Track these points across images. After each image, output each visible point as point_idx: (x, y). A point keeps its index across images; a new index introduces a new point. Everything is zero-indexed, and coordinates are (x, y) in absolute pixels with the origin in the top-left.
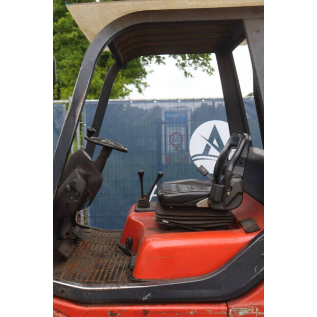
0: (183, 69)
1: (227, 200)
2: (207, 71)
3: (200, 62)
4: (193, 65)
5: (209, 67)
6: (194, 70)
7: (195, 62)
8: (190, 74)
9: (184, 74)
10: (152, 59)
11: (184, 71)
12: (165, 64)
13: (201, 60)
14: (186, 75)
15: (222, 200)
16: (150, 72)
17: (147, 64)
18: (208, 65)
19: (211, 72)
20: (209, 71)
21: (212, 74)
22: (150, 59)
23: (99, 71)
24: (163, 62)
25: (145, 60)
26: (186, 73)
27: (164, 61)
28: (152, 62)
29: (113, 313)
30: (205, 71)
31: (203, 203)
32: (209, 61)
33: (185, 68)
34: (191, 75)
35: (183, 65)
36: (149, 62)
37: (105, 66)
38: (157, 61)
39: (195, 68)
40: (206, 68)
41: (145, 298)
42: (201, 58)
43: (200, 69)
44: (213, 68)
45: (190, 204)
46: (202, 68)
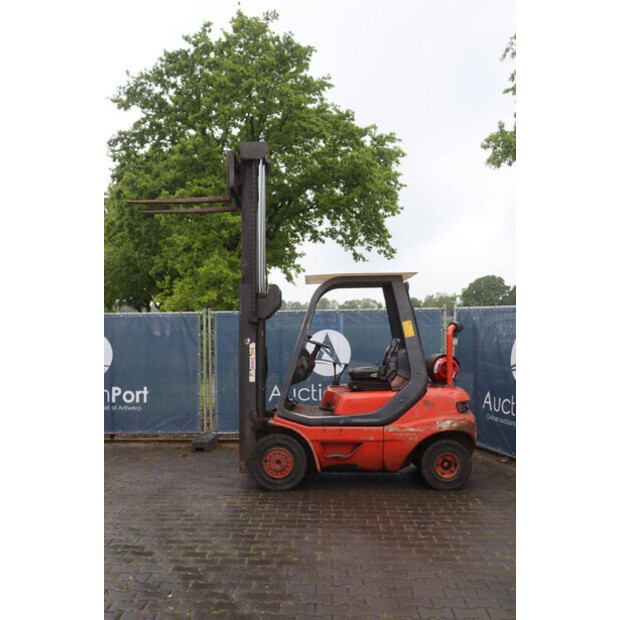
0: (351, 249)
1: (388, 375)
2: (385, 253)
3: (376, 240)
4: (365, 243)
5: (388, 247)
6: (367, 251)
7: (368, 239)
8: (361, 256)
9: (352, 257)
10: (306, 235)
11: (352, 252)
12: (324, 242)
13: (376, 237)
14: (355, 258)
15: (385, 374)
16: (301, 255)
17: (299, 241)
18: (386, 244)
19: (390, 255)
20: (387, 252)
21: (392, 257)
24: (321, 240)
25: (295, 236)
26: (356, 256)
27: (322, 237)
28: (306, 239)
29: (325, 430)
30: (382, 253)
31: (374, 375)
32: (388, 240)
33: (354, 248)
34: (364, 259)
35: (351, 244)
36: (301, 238)
37: (234, 250)
38: (312, 238)
39: (369, 249)
40: (384, 249)
41: (341, 422)
42: (377, 235)
43: (375, 249)
44: (394, 248)
45: (367, 376)
46: (378, 248)
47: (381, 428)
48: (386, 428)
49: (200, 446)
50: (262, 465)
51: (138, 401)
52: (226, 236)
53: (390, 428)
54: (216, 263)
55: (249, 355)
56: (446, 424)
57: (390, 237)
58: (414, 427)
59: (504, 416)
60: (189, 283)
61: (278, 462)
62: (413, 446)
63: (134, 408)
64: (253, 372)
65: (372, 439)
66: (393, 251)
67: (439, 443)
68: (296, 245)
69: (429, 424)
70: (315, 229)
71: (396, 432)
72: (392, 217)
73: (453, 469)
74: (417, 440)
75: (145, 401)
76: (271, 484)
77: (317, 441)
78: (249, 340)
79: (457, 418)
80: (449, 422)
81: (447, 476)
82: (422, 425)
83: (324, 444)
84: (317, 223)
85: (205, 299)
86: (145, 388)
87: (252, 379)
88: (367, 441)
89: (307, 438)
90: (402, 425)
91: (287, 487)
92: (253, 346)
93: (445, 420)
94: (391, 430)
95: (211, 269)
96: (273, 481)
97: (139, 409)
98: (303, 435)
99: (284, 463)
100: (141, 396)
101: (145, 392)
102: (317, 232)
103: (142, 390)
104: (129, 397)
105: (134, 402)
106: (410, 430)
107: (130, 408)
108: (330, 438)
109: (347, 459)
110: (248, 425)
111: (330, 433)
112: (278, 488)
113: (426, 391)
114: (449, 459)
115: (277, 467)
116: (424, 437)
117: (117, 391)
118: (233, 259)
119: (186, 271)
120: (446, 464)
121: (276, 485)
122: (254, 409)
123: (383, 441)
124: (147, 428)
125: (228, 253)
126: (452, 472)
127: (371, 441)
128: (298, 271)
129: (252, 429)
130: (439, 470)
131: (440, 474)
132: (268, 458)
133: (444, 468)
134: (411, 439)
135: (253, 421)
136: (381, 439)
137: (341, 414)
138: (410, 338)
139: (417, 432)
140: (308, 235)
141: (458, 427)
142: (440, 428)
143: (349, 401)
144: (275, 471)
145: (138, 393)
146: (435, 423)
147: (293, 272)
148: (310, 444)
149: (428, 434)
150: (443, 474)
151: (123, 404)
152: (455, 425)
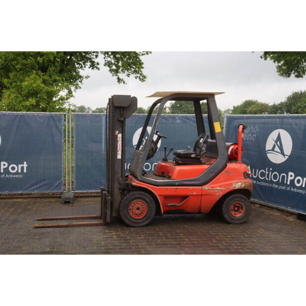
0: (116, 75)
1: (201, 155)
2: (140, 78)
3: (133, 70)
4: (126, 72)
5: (141, 74)
6: (127, 77)
7: (128, 70)
8: (122, 80)
9: (117, 80)
10: (87, 64)
11: (117, 77)
12: (99, 70)
13: (133, 68)
14: (119, 81)
16: (86, 77)
17: (82, 67)
18: (140, 72)
19: (143, 79)
20: (141, 77)
21: (144, 81)
22: (84, 63)
23: (41, 76)
24: (97, 68)
25: (79, 64)
26: (119, 80)
27: (98, 66)
28: (86, 66)
29: (167, 189)
30: (138, 78)
31: (193, 156)
32: (142, 70)
33: (119, 74)
34: (124, 82)
35: (117, 71)
36: (83, 66)
37: (46, 72)
38: (91, 66)
39: (128, 75)
40: (139, 75)
41: (177, 184)
42: (134, 66)
44: (145, 75)
45: (189, 156)
46: (134, 75)
47: (201, 187)
48: (203, 187)
49: (67, 200)
50: (128, 213)
51: (20, 171)
52: (41, 61)
53: (206, 187)
54: (35, 80)
55: (117, 141)
56: (238, 185)
57: (143, 68)
58: (220, 187)
59: (260, 180)
60: (14, 93)
61: (138, 209)
62: (219, 198)
63: (17, 176)
64: (120, 152)
65: (195, 194)
66: (144, 77)
67: (233, 196)
68: (80, 70)
69: (228, 185)
70: (93, 60)
71: (209, 190)
72: (146, 55)
73: (240, 210)
74: (221, 194)
75: (25, 171)
76: (136, 223)
77: (161, 195)
78: (117, 132)
79: (244, 181)
80: (240, 184)
81: (238, 215)
82: (224, 186)
83: (166, 197)
84: (94, 57)
85: (27, 103)
86: (25, 163)
87: (119, 157)
88: (191, 195)
89: (156, 194)
90: (213, 186)
91: (146, 223)
92: (120, 136)
93: (238, 182)
94: (206, 189)
95: (31, 84)
96: (136, 221)
97: (20, 176)
98: (154, 192)
99: (142, 209)
100: (22, 168)
101: (25, 165)
102: (94, 62)
103: (23, 164)
104: (13, 168)
105: (17, 173)
106: (217, 188)
107: (14, 176)
108: (170, 193)
109: (180, 206)
110: (116, 186)
111: (170, 191)
112: (141, 225)
113: (226, 166)
114: (238, 205)
115: (138, 212)
116: (225, 192)
117: (4, 165)
118: (45, 77)
119: (11, 84)
120: (236, 209)
121: (139, 223)
122: (120, 176)
123: (202, 195)
124: (27, 189)
125: (42, 74)
126: (240, 212)
127: (195, 195)
128: (76, 88)
129: (119, 189)
130: (233, 213)
131: (234, 215)
132: (131, 208)
133: (235, 211)
134: (218, 193)
135: (120, 184)
136: (201, 194)
137: (175, 179)
138: (218, 133)
139: (222, 190)
140: (89, 64)
141: (245, 187)
142: (235, 187)
143: (180, 170)
144: (137, 215)
145: (20, 166)
146: (232, 184)
147: (73, 88)
148: (158, 197)
149: (227, 191)
150: (235, 215)
151: (9, 173)
152: (243, 185)
